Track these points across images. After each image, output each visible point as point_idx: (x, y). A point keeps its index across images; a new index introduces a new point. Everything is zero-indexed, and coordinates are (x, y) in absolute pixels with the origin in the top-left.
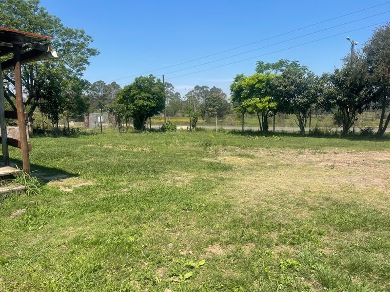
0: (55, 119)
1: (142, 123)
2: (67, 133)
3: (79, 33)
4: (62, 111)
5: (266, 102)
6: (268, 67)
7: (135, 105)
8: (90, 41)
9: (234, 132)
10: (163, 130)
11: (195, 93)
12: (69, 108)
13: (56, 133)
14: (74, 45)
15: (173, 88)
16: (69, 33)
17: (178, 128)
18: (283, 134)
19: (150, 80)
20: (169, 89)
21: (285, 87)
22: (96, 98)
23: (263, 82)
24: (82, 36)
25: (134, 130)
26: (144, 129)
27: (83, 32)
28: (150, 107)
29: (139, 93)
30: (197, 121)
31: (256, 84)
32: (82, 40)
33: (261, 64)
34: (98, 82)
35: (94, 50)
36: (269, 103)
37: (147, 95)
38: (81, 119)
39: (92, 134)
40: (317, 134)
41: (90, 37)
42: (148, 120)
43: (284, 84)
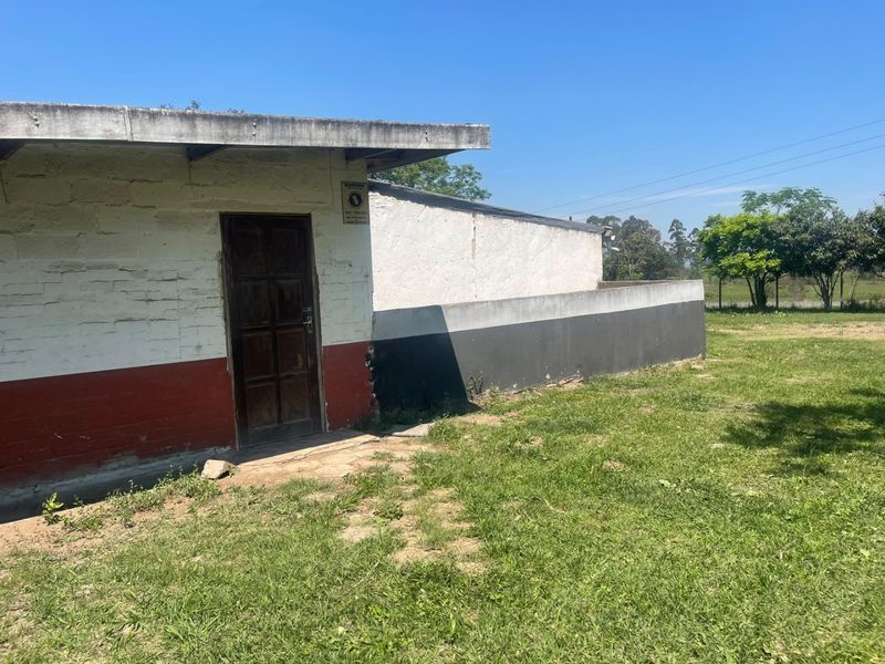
5: (761, 259)
18: (795, 310)
21: (793, 235)
31: (743, 231)
33: (751, 195)
36: (767, 260)
43: (792, 231)
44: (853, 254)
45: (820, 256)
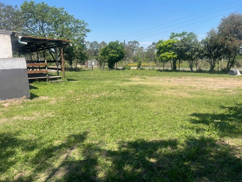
0: (71, 63)
1: (112, 65)
2: (76, 70)
3: (82, 22)
4: (74, 59)
5: (172, 54)
6: (177, 35)
7: (109, 56)
8: (87, 26)
9: (159, 70)
10: (124, 69)
11: (153, 47)
12: (77, 58)
13: (71, 70)
14: (79, 27)
15: (139, 44)
16: (77, 21)
17: (132, 68)
18: (184, 71)
19: (116, 44)
20: (136, 45)
21: (181, 47)
22: (93, 51)
23: (171, 44)
24: (83, 23)
25: (109, 69)
26: (113, 69)
27: (84, 21)
28: (117, 57)
29: (111, 50)
30: (141, 64)
31: (168, 45)
32: (83, 25)
33: (173, 33)
34: (94, 42)
35: (88, 30)
36: (173, 55)
37: (115, 51)
38: (84, 64)
39: (88, 70)
40: (200, 71)
41: (87, 24)
42: (116, 64)
43: (180, 45)
44: (197, 53)
45: (188, 54)
